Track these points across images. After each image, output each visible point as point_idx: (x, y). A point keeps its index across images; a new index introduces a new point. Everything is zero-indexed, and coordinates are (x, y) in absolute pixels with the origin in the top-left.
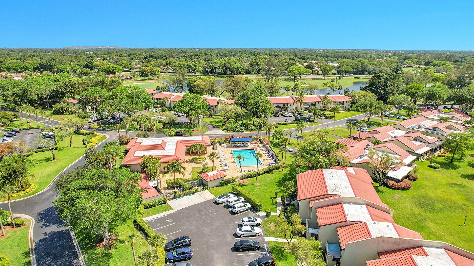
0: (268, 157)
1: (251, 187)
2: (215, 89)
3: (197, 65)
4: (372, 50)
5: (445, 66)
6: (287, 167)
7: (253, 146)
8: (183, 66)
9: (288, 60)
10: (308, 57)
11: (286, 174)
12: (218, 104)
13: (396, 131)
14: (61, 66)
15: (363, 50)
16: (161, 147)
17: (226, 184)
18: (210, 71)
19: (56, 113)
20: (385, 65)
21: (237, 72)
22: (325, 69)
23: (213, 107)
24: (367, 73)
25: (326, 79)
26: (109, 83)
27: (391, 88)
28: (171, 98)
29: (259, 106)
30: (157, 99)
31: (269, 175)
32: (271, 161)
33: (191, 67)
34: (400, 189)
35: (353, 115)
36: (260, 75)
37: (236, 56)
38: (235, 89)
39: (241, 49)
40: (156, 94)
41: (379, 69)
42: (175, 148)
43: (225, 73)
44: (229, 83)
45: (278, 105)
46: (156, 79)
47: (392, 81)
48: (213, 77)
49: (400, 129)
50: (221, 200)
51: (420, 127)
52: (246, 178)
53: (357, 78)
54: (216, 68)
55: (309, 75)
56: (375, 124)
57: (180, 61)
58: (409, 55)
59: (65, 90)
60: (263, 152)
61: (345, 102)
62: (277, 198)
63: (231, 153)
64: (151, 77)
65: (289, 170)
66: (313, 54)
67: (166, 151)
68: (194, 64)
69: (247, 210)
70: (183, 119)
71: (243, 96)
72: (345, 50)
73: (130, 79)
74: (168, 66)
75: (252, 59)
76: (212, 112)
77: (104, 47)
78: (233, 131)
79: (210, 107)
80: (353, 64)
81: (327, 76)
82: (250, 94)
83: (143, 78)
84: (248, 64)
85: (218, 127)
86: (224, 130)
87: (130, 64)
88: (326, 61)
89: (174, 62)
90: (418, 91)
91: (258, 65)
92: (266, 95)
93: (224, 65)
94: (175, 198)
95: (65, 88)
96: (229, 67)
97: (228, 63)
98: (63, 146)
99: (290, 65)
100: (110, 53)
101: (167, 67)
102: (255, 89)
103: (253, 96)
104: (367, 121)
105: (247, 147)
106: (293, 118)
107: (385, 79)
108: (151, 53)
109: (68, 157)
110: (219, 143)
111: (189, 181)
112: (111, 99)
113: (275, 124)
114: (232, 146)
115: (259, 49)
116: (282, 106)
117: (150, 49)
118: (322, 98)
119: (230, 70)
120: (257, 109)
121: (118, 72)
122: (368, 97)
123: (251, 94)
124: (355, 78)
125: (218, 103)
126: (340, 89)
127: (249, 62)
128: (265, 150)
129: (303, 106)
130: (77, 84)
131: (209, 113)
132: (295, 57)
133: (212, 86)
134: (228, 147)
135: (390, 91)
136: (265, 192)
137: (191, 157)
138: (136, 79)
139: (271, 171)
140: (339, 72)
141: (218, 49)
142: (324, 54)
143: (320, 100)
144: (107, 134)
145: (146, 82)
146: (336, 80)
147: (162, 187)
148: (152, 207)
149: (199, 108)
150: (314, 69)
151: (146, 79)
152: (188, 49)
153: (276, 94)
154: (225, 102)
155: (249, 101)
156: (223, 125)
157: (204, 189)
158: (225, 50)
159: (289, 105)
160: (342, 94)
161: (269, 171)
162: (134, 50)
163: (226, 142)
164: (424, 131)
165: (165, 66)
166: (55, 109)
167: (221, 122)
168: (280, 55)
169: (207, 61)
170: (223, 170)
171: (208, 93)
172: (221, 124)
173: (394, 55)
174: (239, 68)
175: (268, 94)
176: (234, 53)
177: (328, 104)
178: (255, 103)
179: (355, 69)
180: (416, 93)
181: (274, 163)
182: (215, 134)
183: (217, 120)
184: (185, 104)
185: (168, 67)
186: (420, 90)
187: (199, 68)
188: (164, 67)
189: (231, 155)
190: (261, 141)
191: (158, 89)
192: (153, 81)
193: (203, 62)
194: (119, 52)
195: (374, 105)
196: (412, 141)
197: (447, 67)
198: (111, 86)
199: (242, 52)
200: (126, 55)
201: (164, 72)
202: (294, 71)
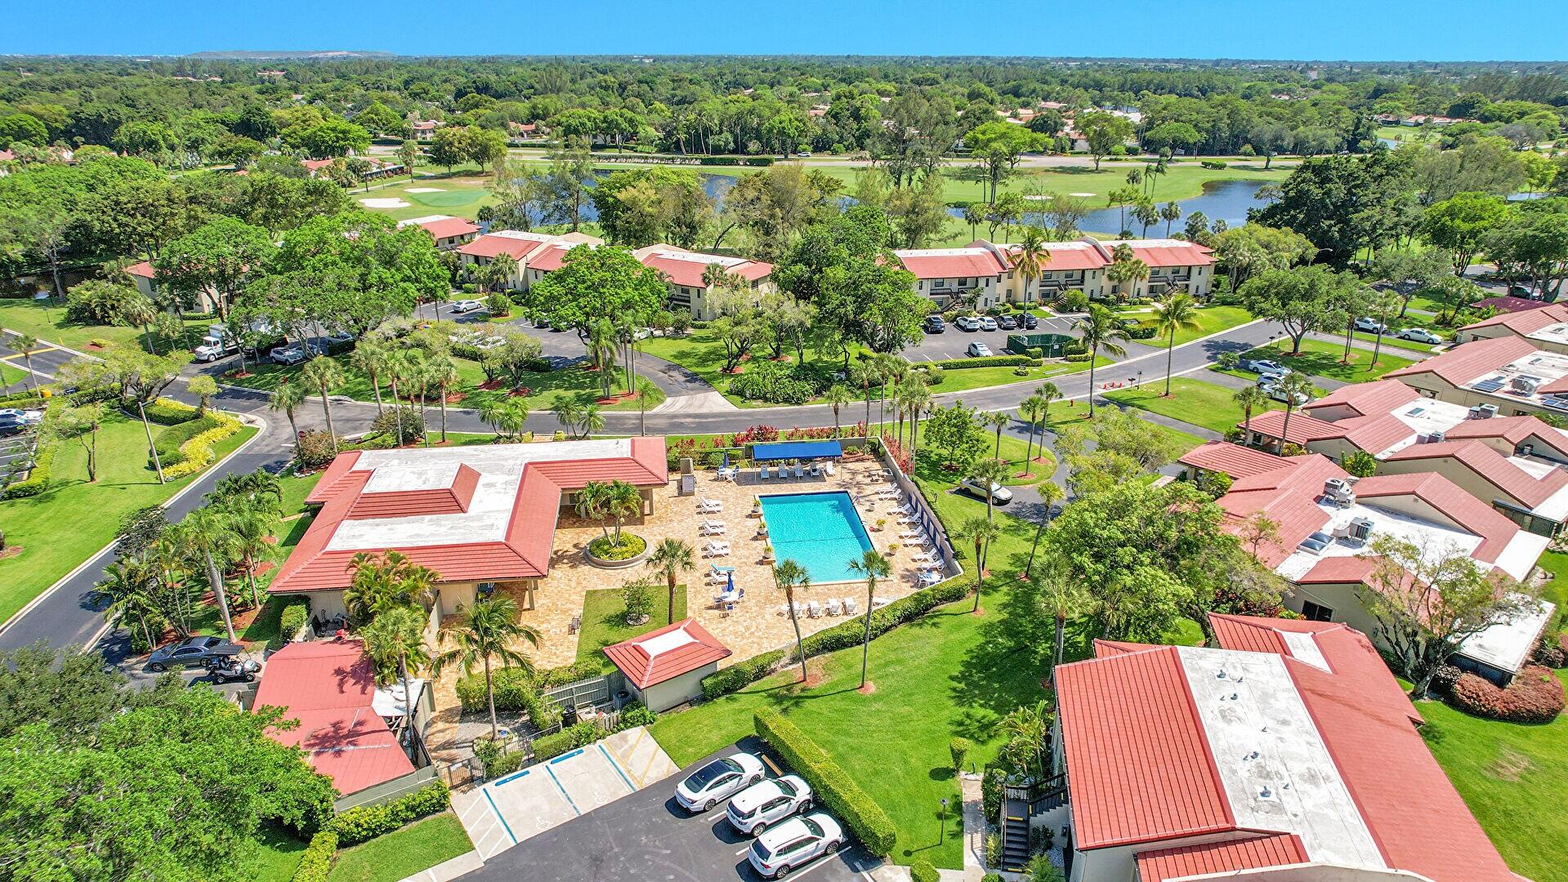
0: (910, 533)
1: (839, 703)
2: (697, 218)
3: (639, 118)
4: (1248, 61)
5: (1530, 120)
6: (995, 589)
7: (847, 477)
8: (589, 124)
9: (965, 100)
10: (1032, 87)
11: (991, 625)
12: (708, 284)
13: (1423, 402)
14: (142, 126)
15: (1217, 63)
16: (449, 501)
17: (728, 691)
18: (688, 143)
19: (78, 320)
20: (1312, 117)
21: (784, 143)
22: (1101, 134)
23: (688, 292)
24: (1248, 148)
25: (1105, 171)
26: (294, 196)
27: (1373, 216)
28: (530, 256)
29: (869, 297)
30: (477, 259)
31: (916, 631)
32: (922, 556)
33: (617, 125)
34: (1515, 717)
35: (1229, 323)
36: (866, 154)
37: (779, 83)
38: (772, 216)
39: (797, 57)
40: (478, 237)
41: (1295, 132)
42: (511, 506)
43: (740, 148)
44: (751, 194)
45: (938, 285)
46: (488, 174)
47: (1373, 186)
48: (698, 162)
49: (1434, 395)
50: (702, 797)
51: (1524, 388)
52: (818, 652)
53: (1215, 167)
54: (708, 131)
55: (1041, 153)
56: (1323, 367)
57: (583, 106)
58: (1385, 79)
59: (115, 225)
60: (887, 503)
61: (1195, 272)
62: (962, 773)
63: (753, 515)
64: (472, 165)
65: (1005, 606)
66: (1048, 78)
67: (473, 519)
68: (629, 114)
69: (825, 854)
70: (570, 345)
71: (803, 252)
72: (1152, 61)
73: (394, 172)
74: (541, 123)
75: (838, 97)
76: (683, 315)
77: (331, 54)
78: (766, 400)
79: (677, 292)
80: (1200, 117)
81: (1108, 158)
82: (830, 243)
83: (444, 170)
84: (821, 113)
85: (706, 382)
86: (731, 392)
87: (404, 117)
88: (1097, 104)
89: (559, 106)
90: (1479, 224)
91: (856, 116)
92: (894, 245)
93: (739, 119)
94: (490, 777)
95: (115, 220)
96: (755, 125)
97: (751, 112)
98: (62, 476)
99: (973, 120)
100: (343, 76)
101: (533, 127)
102: (850, 223)
103: (845, 253)
104: (1290, 348)
105: (820, 477)
106: (1001, 338)
107: (1348, 178)
108: (484, 76)
109: (69, 534)
110: (705, 461)
111: (560, 682)
112: (279, 267)
113: (933, 367)
114: (759, 474)
115: (859, 60)
116: (955, 287)
117: (484, 61)
118: (1110, 255)
119: (759, 137)
120: (860, 310)
121: (354, 148)
122: (1283, 250)
123: (837, 242)
124: (1206, 165)
125: (706, 280)
126: (1170, 215)
127: (827, 108)
128: (895, 495)
129: (1035, 288)
130: (162, 202)
131: (671, 317)
132: (987, 89)
133: (686, 208)
134: (743, 480)
135: (1367, 225)
136: (905, 737)
137: (587, 536)
138: (415, 171)
139: (926, 609)
140: (1150, 146)
141: (720, 60)
142: (1086, 75)
143: (1101, 263)
144: (262, 414)
145: (454, 187)
146: (1144, 177)
147: (439, 708)
148: (375, 836)
149: (627, 305)
150: (1060, 134)
151: (454, 175)
152: (615, 58)
153: (932, 236)
154: (734, 276)
155: (828, 271)
156: (725, 370)
157: (625, 723)
158: (744, 61)
159: (982, 283)
160: (1177, 237)
161: (918, 613)
162: (428, 64)
163: (733, 457)
164: (1539, 403)
165: (529, 122)
166: (72, 303)
167: (720, 357)
168: (933, 82)
169: (679, 103)
170: (718, 607)
171: (672, 233)
172: (717, 368)
173: (1330, 80)
174: (792, 131)
175: (901, 237)
176: (775, 72)
177: (1133, 280)
178: (853, 286)
179: (1207, 131)
180: (1473, 234)
181: (938, 564)
182: (691, 411)
183: (702, 348)
184: (570, 292)
185: (537, 127)
186: (1485, 223)
187: (648, 129)
188: (523, 128)
189: (753, 523)
190: (876, 452)
191: (485, 215)
192: (479, 182)
193: (663, 106)
194: (370, 72)
195: (1324, 289)
196: (1505, 455)
197: (1538, 124)
198: (303, 207)
199: (801, 68)
200: (394, 83)
201: (524, 146)
202: (994, 145)
